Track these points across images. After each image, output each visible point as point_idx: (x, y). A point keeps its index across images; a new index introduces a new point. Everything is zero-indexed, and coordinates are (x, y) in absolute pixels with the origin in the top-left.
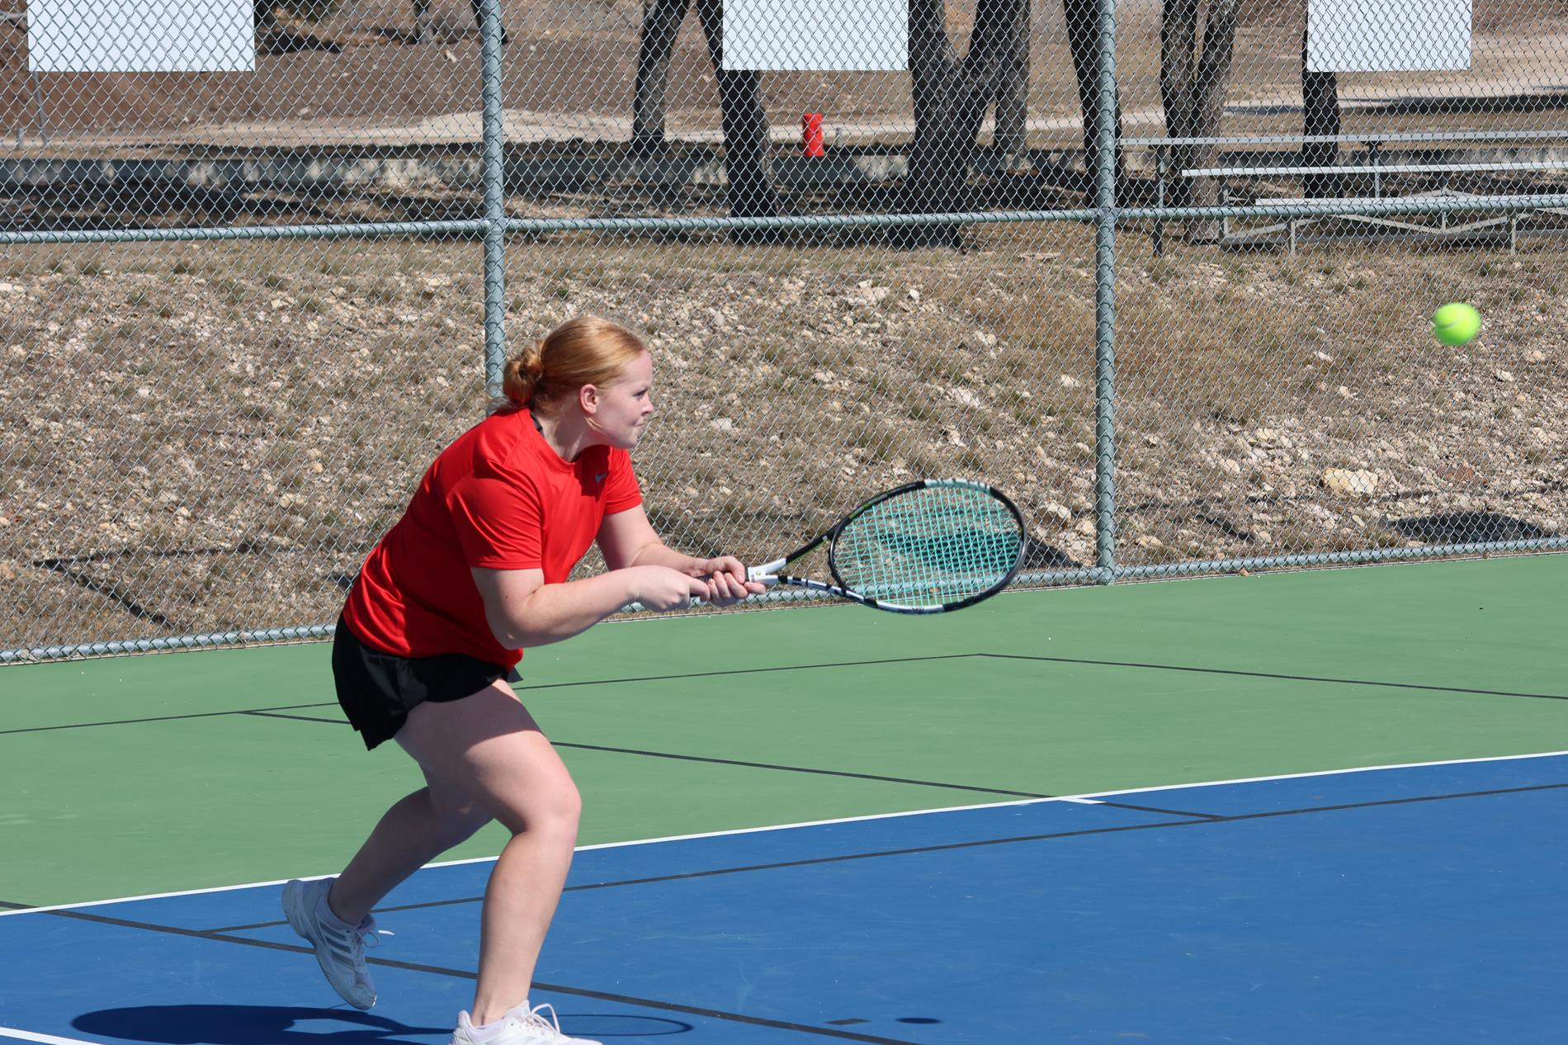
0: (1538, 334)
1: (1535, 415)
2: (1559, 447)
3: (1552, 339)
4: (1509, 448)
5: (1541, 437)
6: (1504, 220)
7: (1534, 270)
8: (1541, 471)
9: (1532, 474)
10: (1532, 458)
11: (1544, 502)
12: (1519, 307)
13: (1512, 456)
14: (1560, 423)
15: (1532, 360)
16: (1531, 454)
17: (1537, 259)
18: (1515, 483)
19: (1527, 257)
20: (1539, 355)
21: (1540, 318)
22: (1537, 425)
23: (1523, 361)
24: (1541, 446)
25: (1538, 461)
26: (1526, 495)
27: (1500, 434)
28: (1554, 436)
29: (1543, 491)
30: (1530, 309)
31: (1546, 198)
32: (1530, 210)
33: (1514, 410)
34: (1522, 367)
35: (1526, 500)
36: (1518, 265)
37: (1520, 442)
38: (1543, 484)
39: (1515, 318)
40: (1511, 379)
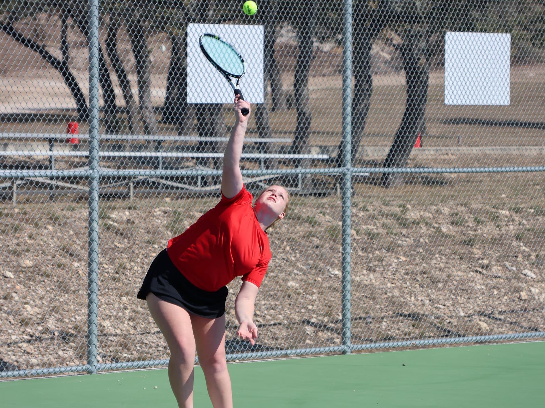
0: (28, 250)
1: (25, 298)
2: (40, 316)
3: (35, 254)
4: (11, 318)
5: (30, 311)
6: (8, 184)
7: (25, 213)
8: (29, 330)
9: (24, 332)
10: (25, 323)
11: (30, 348)
12: (17, 235)
13: (13, 322)
14: (40, 302)
15: (24, 266)
16: (23, 321)
17: (27, 207)
18: (14, 337)
19: (21, 206)
20: (28, 263)
21: (29, 241)
22: (26, 303)
23: (19, 266)
24: (29, 316)
25: (27, 324)
26: (20, 345)
27: (6, 308)
28: (36, 310)
29: (29, 341)
30: (24, 236)
31: (31, 172)
32: (22, 179)
33: (14, 295)
34: (18, 270)
35: (20, 347)
36: (17, 210)
37: (17, 313)
38: (30, 338)
39: (15, 241)
40: (12, 277)
